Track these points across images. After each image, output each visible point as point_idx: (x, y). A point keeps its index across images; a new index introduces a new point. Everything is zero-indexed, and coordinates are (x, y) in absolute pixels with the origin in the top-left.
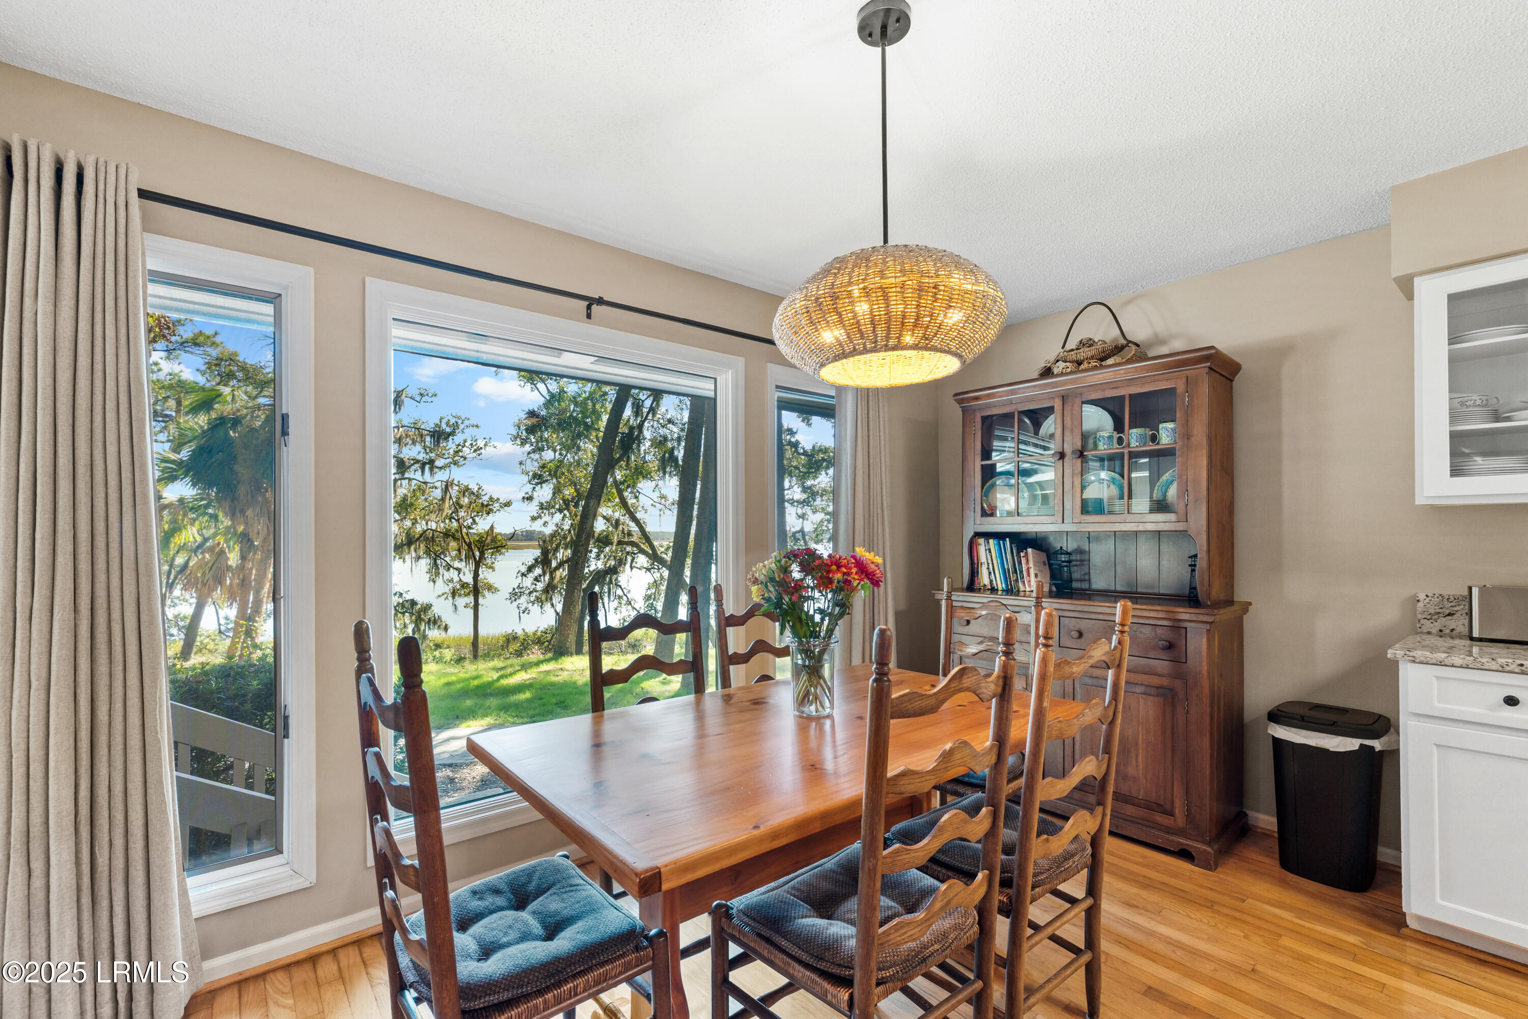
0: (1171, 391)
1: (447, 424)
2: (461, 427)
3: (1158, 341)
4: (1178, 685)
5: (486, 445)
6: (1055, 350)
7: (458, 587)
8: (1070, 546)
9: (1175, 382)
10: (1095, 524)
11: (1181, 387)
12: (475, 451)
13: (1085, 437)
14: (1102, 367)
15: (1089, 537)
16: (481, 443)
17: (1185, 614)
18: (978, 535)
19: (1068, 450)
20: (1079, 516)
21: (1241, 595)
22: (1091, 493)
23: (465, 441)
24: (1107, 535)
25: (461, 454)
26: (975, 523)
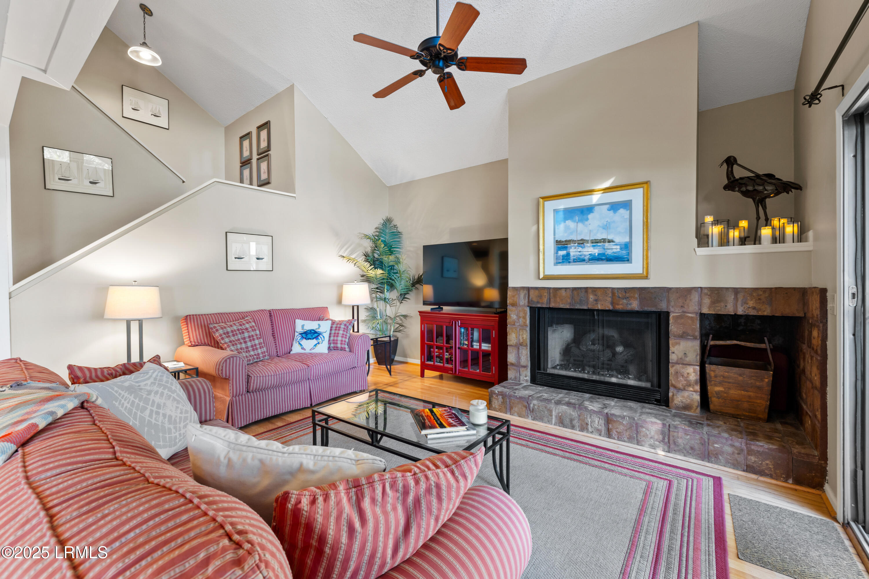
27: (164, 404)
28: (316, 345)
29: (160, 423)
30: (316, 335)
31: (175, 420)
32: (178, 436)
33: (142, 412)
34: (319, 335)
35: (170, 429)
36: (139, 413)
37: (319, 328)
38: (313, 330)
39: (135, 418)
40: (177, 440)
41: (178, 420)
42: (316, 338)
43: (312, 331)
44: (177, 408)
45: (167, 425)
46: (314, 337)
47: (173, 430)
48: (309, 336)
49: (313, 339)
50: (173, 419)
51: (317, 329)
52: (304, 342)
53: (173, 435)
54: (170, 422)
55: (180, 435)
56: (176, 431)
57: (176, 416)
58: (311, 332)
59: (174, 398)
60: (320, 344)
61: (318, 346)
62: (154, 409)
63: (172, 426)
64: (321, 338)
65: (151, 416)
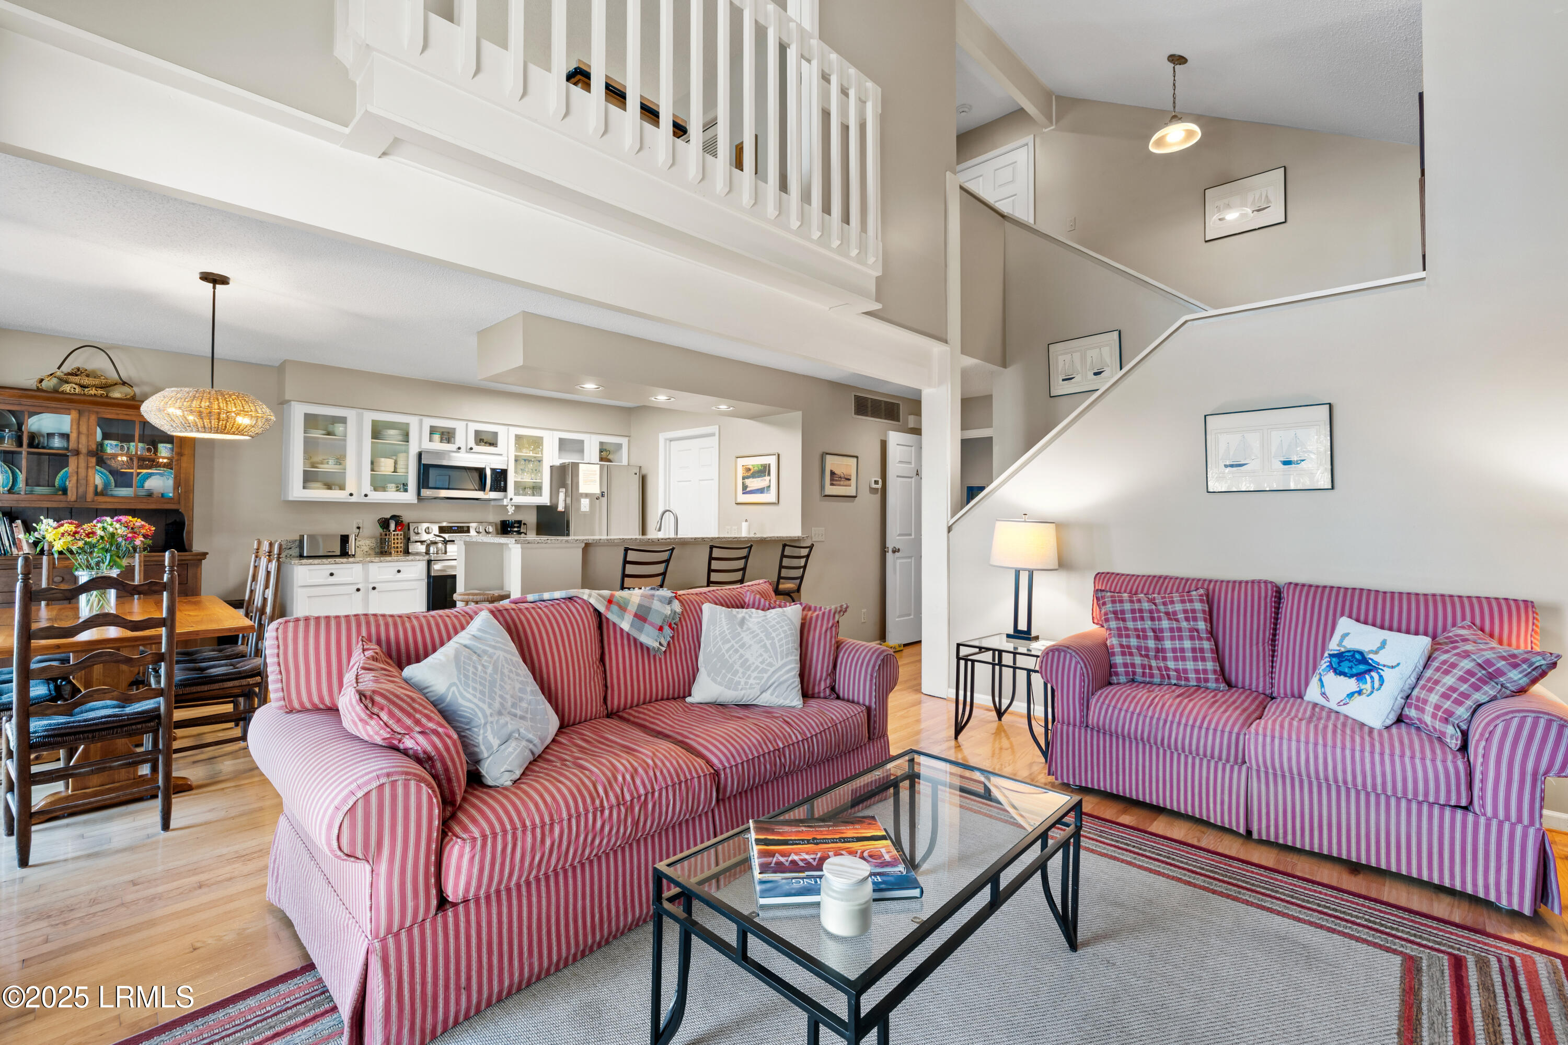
19: (83, 449)
20: (93, 498)
27: (750, 646)
28: (1351, 695)
29: (731, 661)
30: (1362, 667)
31: (750, 666)
32: (742, 683)
33: (723, 644)
34: (1369, 671)
35: (737, 671)
36: (720, 643)
37: (1376, 652)
38: (1361, 653)
39: (714, 647)
40: (740, 687)
41: (752, 668)
42: (1360, 676)
43: (1358, 656)
44: (761, 655)
45: (736, 667)
46: (1354, 671)
47: (740, 674)
48: (1345, 667)
49: (1352, 676)
50: (748, 663)
51: (1371, 652)
52: (1330, 678)
53: (737, 679)
54: (742, 665)
55: (746, 683)
56: (743, 677)
57: (753, 663)
58: (1353, 656)
59: (765, 644)
60: (1363, 697)
61: (1357, 698)
62: (736, 646)
63: (741, 670)
64: (1373, 682)
65: (728, 651)
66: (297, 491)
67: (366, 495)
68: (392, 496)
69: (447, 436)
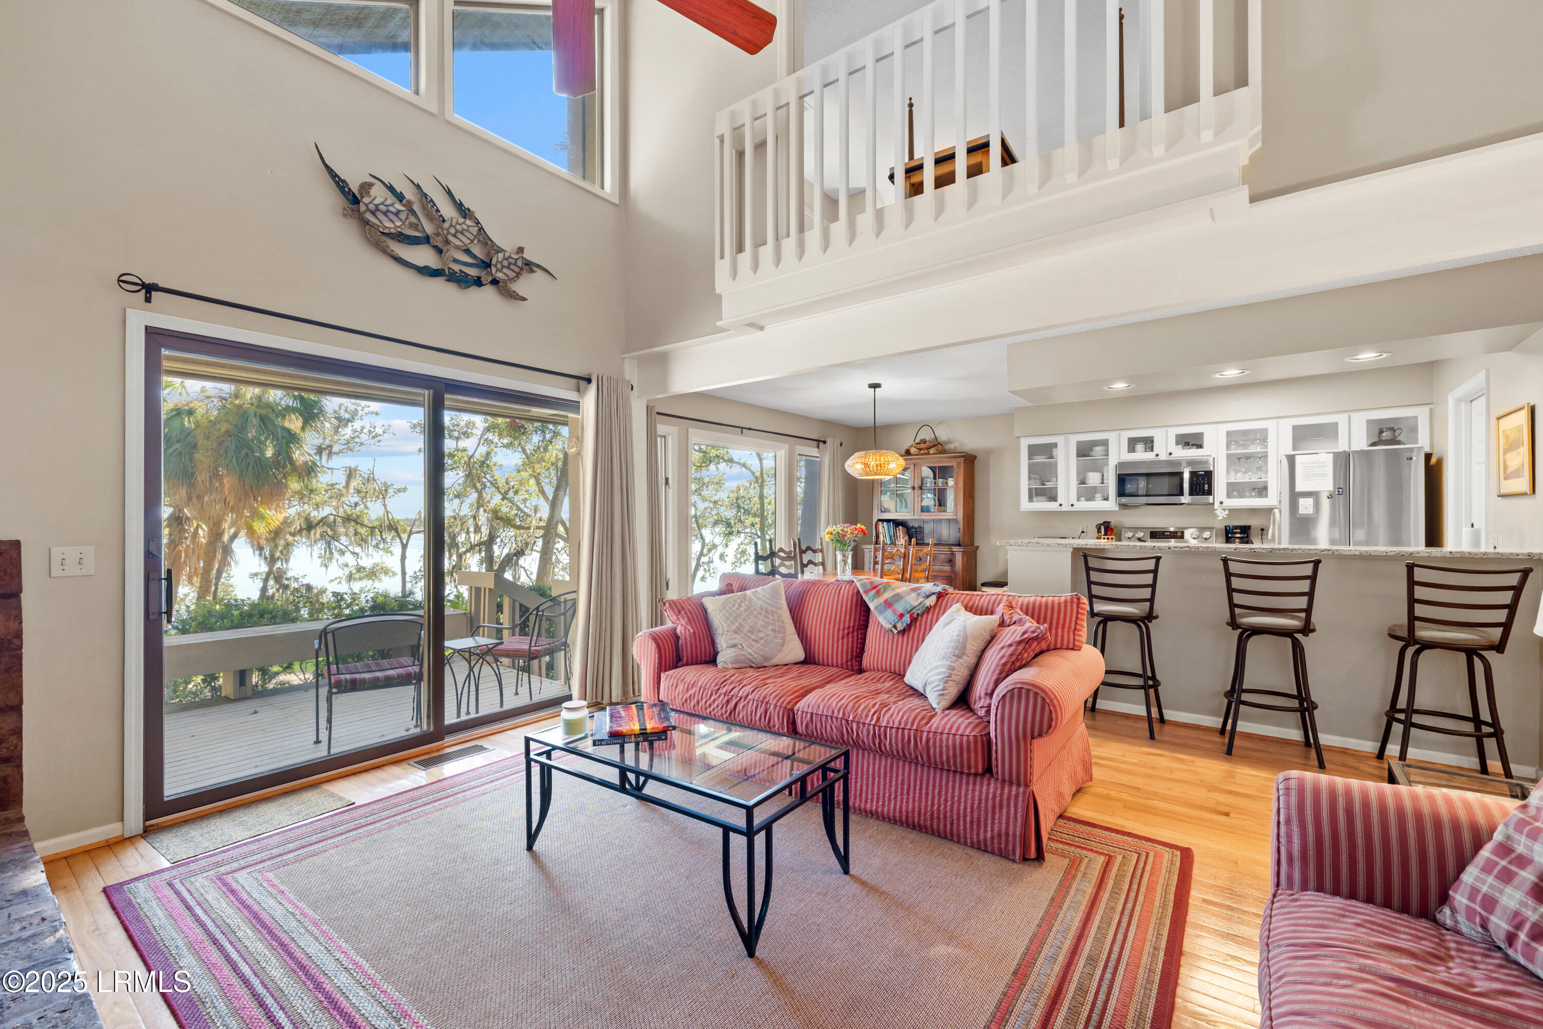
0: (952, 467)
1: (346, 411)
2: (360, 413)
3: (949, 442)
4: (953, 575)
5: (384, 432)
6: (911, 442)
7: (354, 571)
8: (916, 525)
9: (952, 463)
10: (925, 516)
11: (955, 465)
12: (373, 438)
13: (922, 479)
14: (928, 454)
15: (924, 521)
16: (379, 431)
17: (955, 549)
18: (879, 520)
19: (916, 486)
20: (920, 513)
21: (976, 544)
22: (925, 503)
23: (363, 428)
24: (930, 521)
25: (357, 440)
26: (877, 515)
66: (1026, 505)
67: (1072, 505)
68: (1098, 505)
69: (1149, 443)
